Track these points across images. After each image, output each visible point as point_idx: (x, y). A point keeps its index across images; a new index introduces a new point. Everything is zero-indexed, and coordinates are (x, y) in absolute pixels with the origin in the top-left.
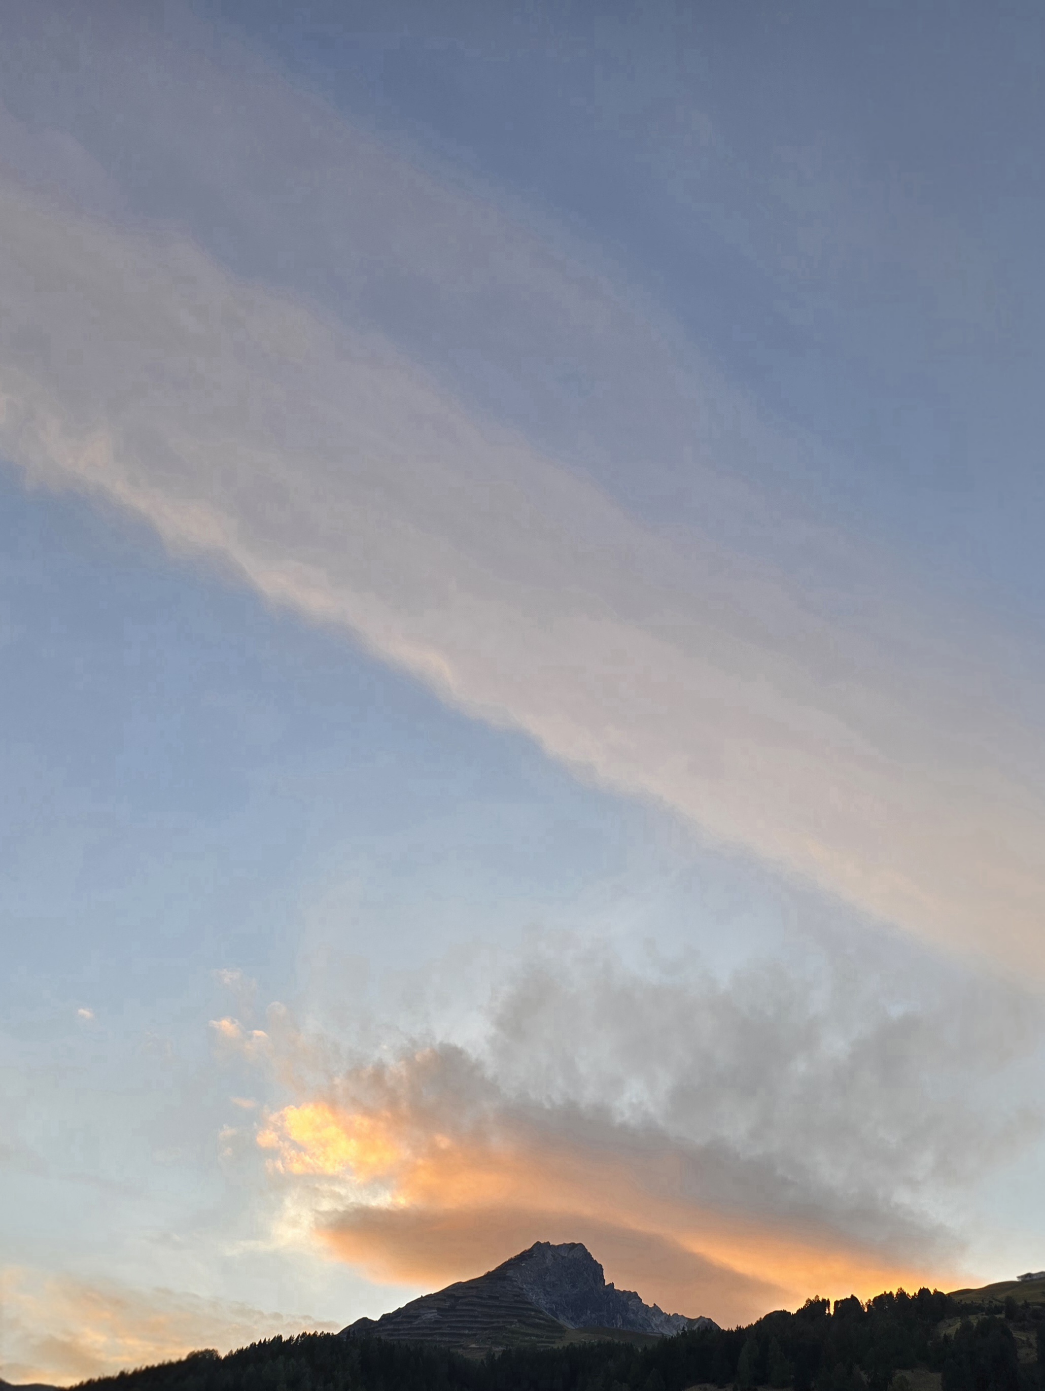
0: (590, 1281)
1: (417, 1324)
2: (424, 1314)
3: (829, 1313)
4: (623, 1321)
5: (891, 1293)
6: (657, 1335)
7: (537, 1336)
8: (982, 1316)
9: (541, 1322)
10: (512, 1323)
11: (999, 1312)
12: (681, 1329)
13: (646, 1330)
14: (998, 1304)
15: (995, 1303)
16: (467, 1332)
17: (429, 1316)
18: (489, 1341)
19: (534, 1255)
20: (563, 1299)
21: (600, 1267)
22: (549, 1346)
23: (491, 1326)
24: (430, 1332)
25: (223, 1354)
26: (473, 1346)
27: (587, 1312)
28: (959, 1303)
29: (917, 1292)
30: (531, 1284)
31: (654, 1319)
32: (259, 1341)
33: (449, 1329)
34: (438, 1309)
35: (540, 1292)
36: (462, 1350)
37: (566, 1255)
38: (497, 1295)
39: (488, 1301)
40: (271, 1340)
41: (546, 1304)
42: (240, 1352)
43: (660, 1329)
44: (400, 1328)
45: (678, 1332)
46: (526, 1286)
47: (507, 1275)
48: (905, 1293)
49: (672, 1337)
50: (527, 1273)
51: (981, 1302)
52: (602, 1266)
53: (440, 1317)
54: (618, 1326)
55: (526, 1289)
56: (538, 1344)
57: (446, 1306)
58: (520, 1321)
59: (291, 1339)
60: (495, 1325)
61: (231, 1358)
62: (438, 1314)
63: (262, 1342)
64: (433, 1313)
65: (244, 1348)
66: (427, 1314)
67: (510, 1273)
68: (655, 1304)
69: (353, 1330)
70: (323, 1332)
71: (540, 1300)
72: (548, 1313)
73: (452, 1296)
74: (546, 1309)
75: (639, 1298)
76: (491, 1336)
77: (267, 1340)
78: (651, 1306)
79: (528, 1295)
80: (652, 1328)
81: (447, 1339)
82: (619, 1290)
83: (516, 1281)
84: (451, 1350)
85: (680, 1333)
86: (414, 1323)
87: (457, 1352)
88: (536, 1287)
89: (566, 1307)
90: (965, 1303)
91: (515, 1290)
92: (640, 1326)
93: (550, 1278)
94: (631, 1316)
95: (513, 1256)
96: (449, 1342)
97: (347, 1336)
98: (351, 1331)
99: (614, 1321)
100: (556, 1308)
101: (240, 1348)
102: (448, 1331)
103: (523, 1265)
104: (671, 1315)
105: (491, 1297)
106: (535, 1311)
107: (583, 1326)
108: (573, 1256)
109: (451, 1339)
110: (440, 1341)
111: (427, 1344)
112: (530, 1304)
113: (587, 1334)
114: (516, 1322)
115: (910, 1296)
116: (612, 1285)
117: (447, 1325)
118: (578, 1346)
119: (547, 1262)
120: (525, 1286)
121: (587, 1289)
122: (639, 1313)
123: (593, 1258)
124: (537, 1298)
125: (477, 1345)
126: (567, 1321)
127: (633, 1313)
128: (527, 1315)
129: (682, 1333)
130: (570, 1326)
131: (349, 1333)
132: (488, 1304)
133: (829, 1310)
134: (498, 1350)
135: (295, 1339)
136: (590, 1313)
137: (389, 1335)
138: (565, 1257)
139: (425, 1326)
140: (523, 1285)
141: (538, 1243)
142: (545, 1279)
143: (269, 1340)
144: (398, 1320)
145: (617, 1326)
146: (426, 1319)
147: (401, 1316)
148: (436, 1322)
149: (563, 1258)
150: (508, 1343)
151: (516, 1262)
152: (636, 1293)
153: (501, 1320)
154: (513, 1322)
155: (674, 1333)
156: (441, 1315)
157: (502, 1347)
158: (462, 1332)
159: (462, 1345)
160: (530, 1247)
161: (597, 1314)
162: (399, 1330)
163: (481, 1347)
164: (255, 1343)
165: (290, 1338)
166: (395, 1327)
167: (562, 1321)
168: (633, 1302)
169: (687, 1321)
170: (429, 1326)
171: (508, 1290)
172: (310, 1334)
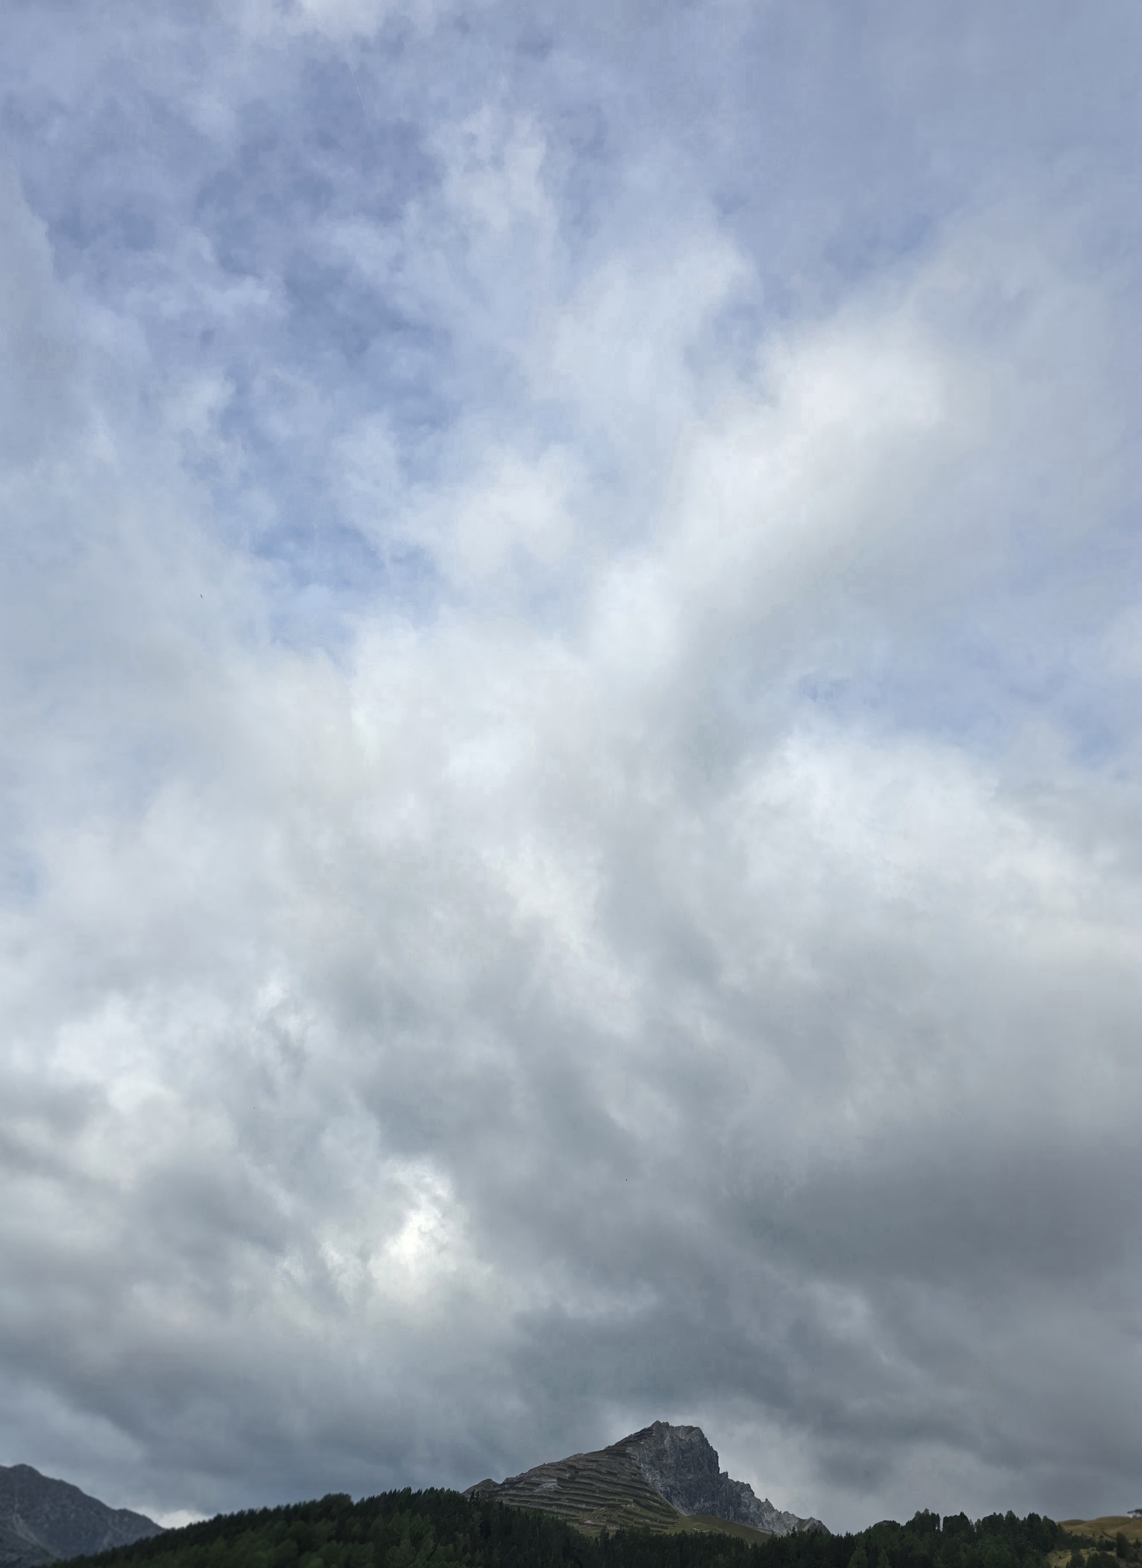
0: (705, 1468)
1: (537, 1493)
2: (546, 1482)
3: (939, 1530)
4: (735, 1513)
5: (1000, 1514)
6: (768, 1533)
7: (651, 1519)
8: (1093, 1551)
9: (656, 1504)
10: (628, 1503)
11: (1111, 1550)
12: (792, 1529)
13: (757, 1526)
14: (1109, 1539)
15: (1106, 1538)
16: (584, 1506)
17: (550, 1485)
18: (604, 1519)
19: (653, 1434)
20: (678, 1484)
21: (715, 1454)
22: (662, 1532)
23: (607, 1502)
24: (550, 1503)
25: (355, 1500)
26: (589, 1522)
27: (700, 1499)
28: (1069, 1534)
29: (1027, 1517)
30: (648, 1464)
31: (765, 1515)
32: (390, 1491)
33: (567, 1501)
34: (559, 1479)
35: (657, 1473)
36: (577, 1525)
37: (683, 1438)
38: (616, 1472)
39: (607, 1477)
40: (401, 1491)
41: (661, 1486)
42: (371, 1500)
43: (771, 1527)
44: (521, 1494)
45: (788, 1532)
46: (644, 1466)
47: (627, 1451)
48: (1015, 1517)
49: (782, 1536)
50: (645, 1452)
51: (1091, 1536)
52: (717, 1454)
53: (560, 1488)
54: (730, 1518)
55: (643, 1469)
56: (651, 1528)
57: (566, 1477)
58: (635, 1501)
59: (419, 1492)
60: (611, 1502)
61: (362, 1504)
62: (559, 1485)
63: (393, 1492)
64: (553, 1482)
65: (376, 1497)
66: (548, 1482)
67: (629, 1450)
68: (767, 1499)
69: (477, 1490)
70: (449, 1489)
71: (656, 1482)
72: (662, 1497)
73: (572, 1467)
74: (661, 1492)
75: (752, 1491)
76: (606, 1513)
77: (397, 1491)
78: (763, 1500)
79: (645, 1475)
80: (763, 1524)
81: (564, 1511)
82: (732, 1480)
83: (634, 1459)
84: (568, 1524)
85: (791, 1533)
86: (535, 1491)
87: (573, 1527)
88: (652, 1467)
89: (681, 1492)
90: (1076, 1534)
91: (633, 1468)
92: (752, 1521)
93: (667, 1460)
94: (743, 1510)
95: (633, 1433)
96: (567, 1515)
97: (471, 1497)
98: (475, 1492)
99: (726, 1512)
100: (671, 1490)
101: (371, 1495)
102: (567, 1504)
103: (642, 1443)
104: (782, 1513)
105: (609, 1473)
106: (651, 1493)
107: (695, 1514)
108: (690, 1439)
109: (568, 1512)
110: (557, 1513)
111: (545, 1514)
112: (647, 1484)
113: (699, 1523)
114: (632, 1502)
115: (1020, 1521)
116: (726, 1474)
117: (566, 1497)
118: (690, 1534)
119: (665, 1443)
120: (642, 1465)
121: (702, 1476)
122: (751, 1507)
123: (709, 1444)
124: (654, 1479)
125: (593, 1522)
126: (681, 1506)
127: (745, 1507)
128: (643, 1496)
129: (792, 1534)
130: (683, 1513)
131: (473, 1493)
132: (606, 1480)
133: (939, 1526)
134: (613, 1529)
135: (422, 1493)
136: (703, 1502)
137: (510, 1500)
138: (683, 1440)
139: (544, 1495)
140: (640, 1464)
141: (658, 1422)
142: (662, 1460)
143: (399, 1491)
144: (520, 1486)
145: (728, 1519)
146: (546, 1488)
147: (523, 1482)
148: (556, 1492)
149: (681, 1440)
150: (623, 1523)
151: (635, 1440)
152: (748, 1485)
153: (617, 1498)
154: (629, 1501)
155: (784, 1533)
156: (561, 1486)
157: (616, 1527)
158: (579, 1506)
159: (578, 1519)
160: (650, 1426)
161: (710, 1503)
162: (521, 1496)
163: (597, 1524)
164: (386, 1493)
165: (419, 1490)
166: (516, 1493)
167: (676, 1507)
168: (746, 1494)
169: (797, 1521)
170: (548, 1495)
171: (627, 1468)
172: (437, 1489)
